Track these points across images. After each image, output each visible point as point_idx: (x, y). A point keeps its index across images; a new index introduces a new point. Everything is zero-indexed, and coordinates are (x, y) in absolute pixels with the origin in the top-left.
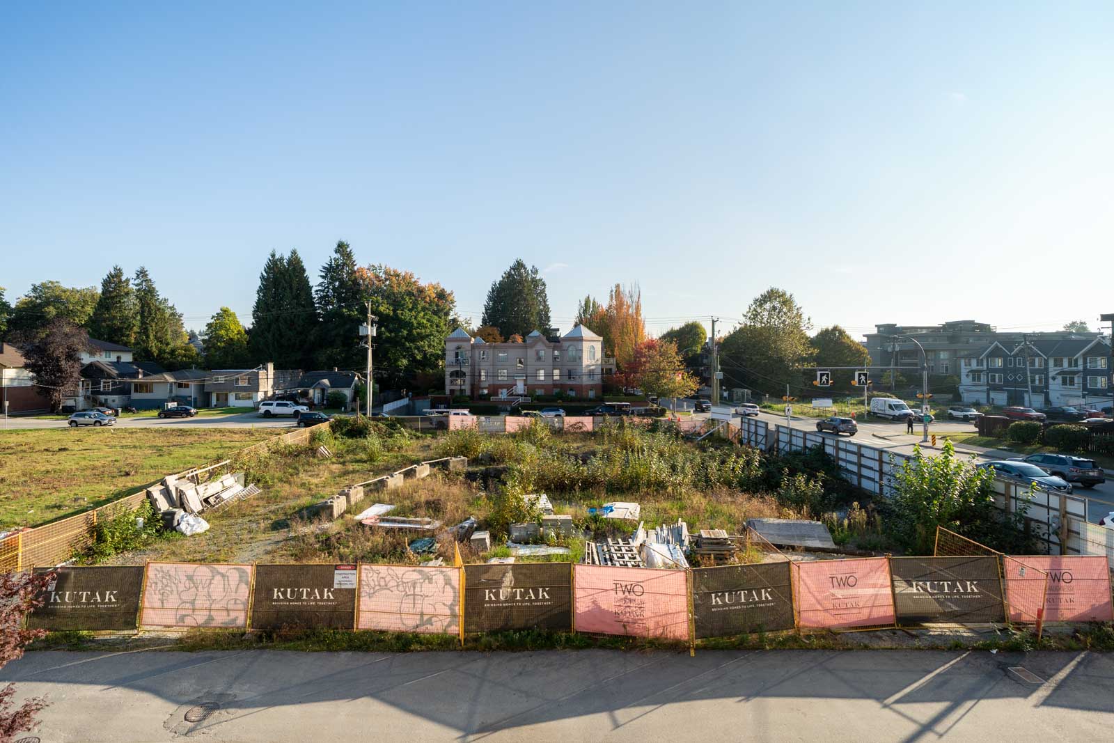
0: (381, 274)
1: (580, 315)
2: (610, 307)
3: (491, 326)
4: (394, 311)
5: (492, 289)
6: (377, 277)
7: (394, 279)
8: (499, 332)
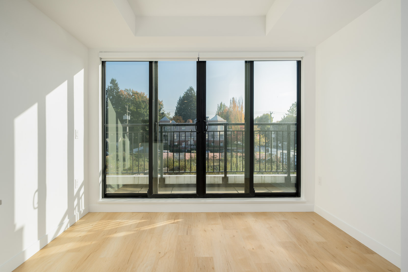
0: (130, 93)
1: (218, 111)
2: (230, 107)
3: (179, 116)
4: (137, 109)
5: (179, 99)
6: (129, 94)
7: (136, 95)
8: (182, 118)
